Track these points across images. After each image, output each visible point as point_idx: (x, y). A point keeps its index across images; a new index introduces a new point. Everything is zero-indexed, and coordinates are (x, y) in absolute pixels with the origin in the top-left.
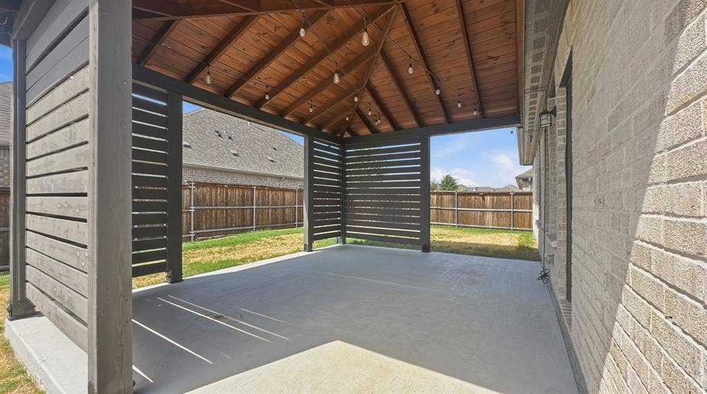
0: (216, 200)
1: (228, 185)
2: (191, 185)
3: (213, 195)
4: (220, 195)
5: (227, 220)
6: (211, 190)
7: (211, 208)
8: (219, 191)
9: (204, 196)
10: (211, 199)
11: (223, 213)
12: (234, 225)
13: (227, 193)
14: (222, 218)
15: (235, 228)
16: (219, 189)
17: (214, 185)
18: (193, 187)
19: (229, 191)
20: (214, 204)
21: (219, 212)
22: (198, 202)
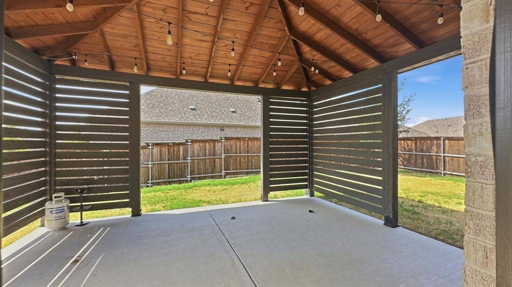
0: (240, 149)
1: (248, 138)
2: (222, 139)
3: (238, 146)
4: (243, 145)
5: (248, 163)
6: (236, 142)
7: (237, 155)
8: (242, 143)
9: (231, 147)
10: (236, 149)
11: (245, 158)
12: (253, 168)
13: (248, 144)
14: (245, 162)
15: (254, 170)
16: (242, 141)
17: (238, 139)
18: (223, 141)
19: (250, 143)
20: (238, 152)
21: (242, 158)
22: (227, 151)
